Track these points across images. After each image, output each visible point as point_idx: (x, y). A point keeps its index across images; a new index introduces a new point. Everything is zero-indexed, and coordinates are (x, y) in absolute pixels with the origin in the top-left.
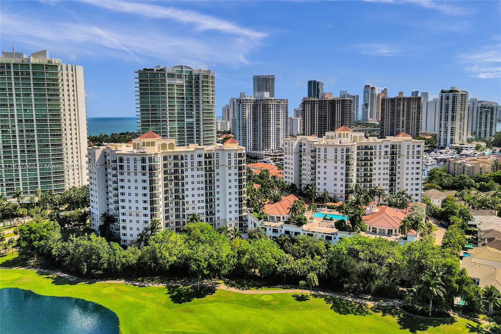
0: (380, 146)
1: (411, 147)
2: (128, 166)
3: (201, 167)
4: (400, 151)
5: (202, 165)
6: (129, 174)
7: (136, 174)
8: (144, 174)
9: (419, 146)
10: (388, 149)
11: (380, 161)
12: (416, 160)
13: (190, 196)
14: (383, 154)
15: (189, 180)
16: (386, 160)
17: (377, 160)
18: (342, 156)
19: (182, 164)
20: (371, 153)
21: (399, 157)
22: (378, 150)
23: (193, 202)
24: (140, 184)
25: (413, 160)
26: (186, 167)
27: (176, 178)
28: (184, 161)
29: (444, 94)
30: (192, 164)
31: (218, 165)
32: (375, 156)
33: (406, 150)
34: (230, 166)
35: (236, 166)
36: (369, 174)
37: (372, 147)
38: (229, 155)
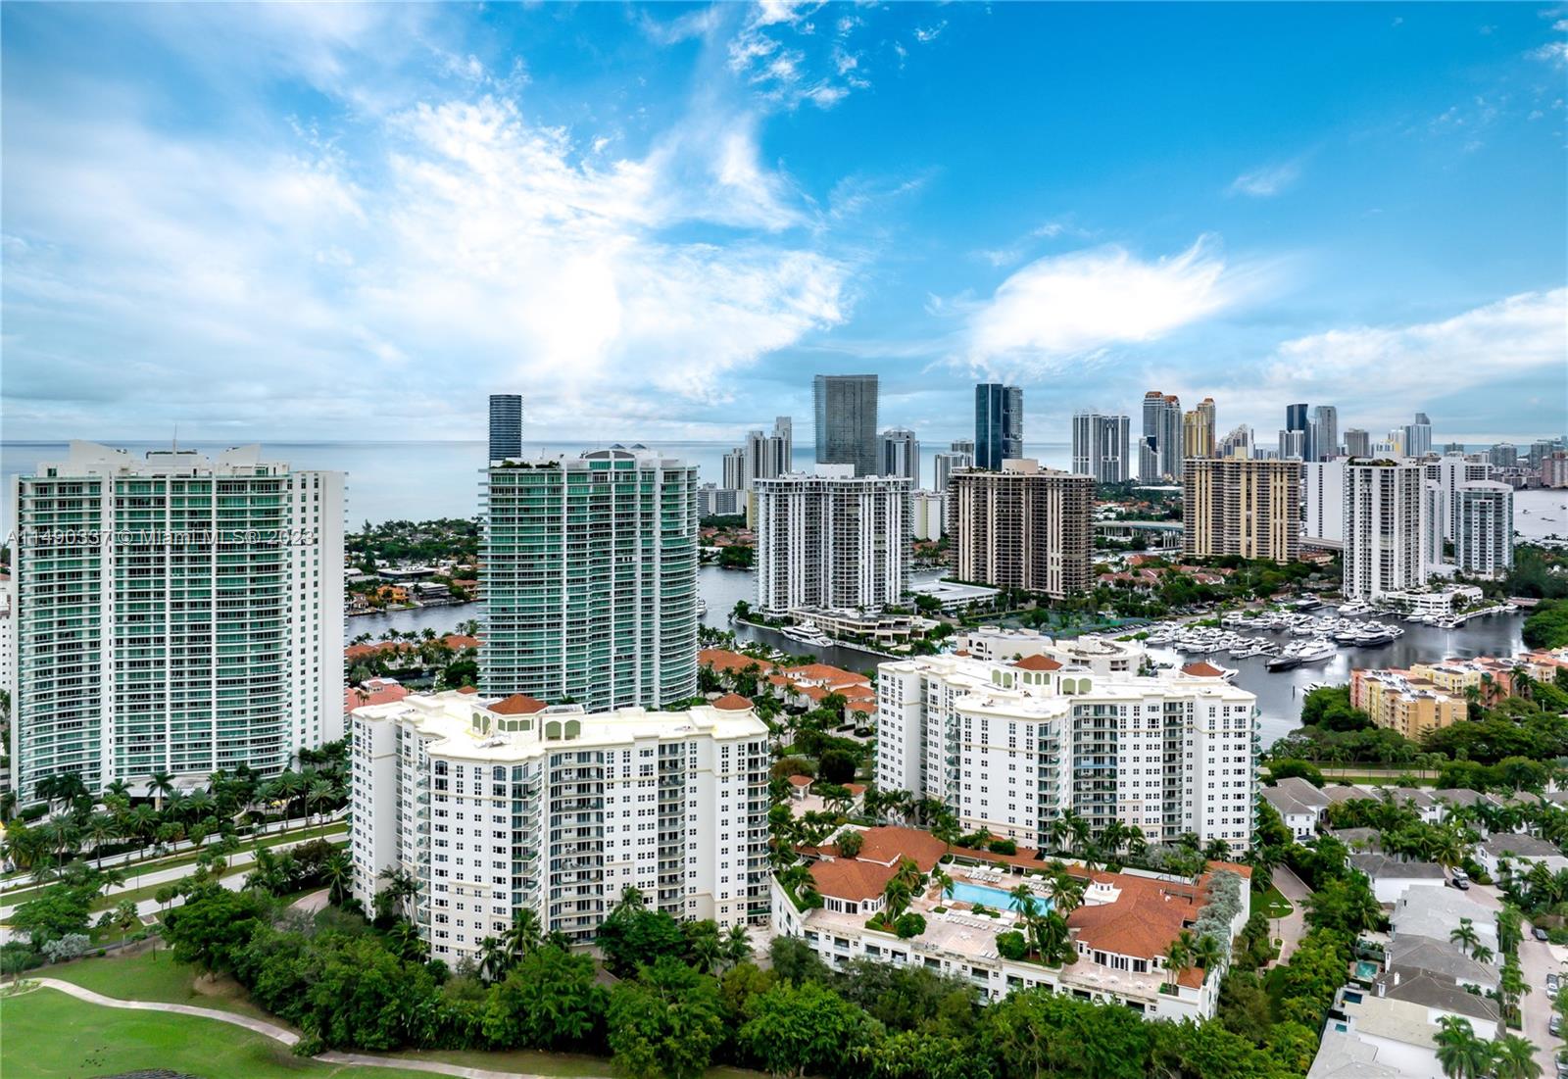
0: (1137, 708)
1: (1219, 712)
2: (460, 784)
3: (649, 777)
4: (1190, 718)
5: (652, 773)
6: (460, 800)
7: (478, 802)
8: (499, 804)
9: (1241, 710)
10: (1159, 715)
11: (1137, 742)
12: (1233, 741)
13: (618, 859)
14: (1144, 726)
15: (618, 807)
16: (1154, 741)
17: (1129, 740)
18: (1030, 742)
19: (600, 772)
20: (1113, 723)
21: (1190, 731)
22: (1130, 718)
23: (626, 871)
24: (488, 826)
25: (1226, 741)
26: (610, 780)
27: (582, 803)
28: (605, 766)
29: (1357, 469)
30: (627, 772)
31: (693, 771)
32: (1124, 730)
33: (1207, 718)
34: (725, 775)
35: (741, 773)
36: (1107, 772)
37: (1114, 709)
38: (725, 749)
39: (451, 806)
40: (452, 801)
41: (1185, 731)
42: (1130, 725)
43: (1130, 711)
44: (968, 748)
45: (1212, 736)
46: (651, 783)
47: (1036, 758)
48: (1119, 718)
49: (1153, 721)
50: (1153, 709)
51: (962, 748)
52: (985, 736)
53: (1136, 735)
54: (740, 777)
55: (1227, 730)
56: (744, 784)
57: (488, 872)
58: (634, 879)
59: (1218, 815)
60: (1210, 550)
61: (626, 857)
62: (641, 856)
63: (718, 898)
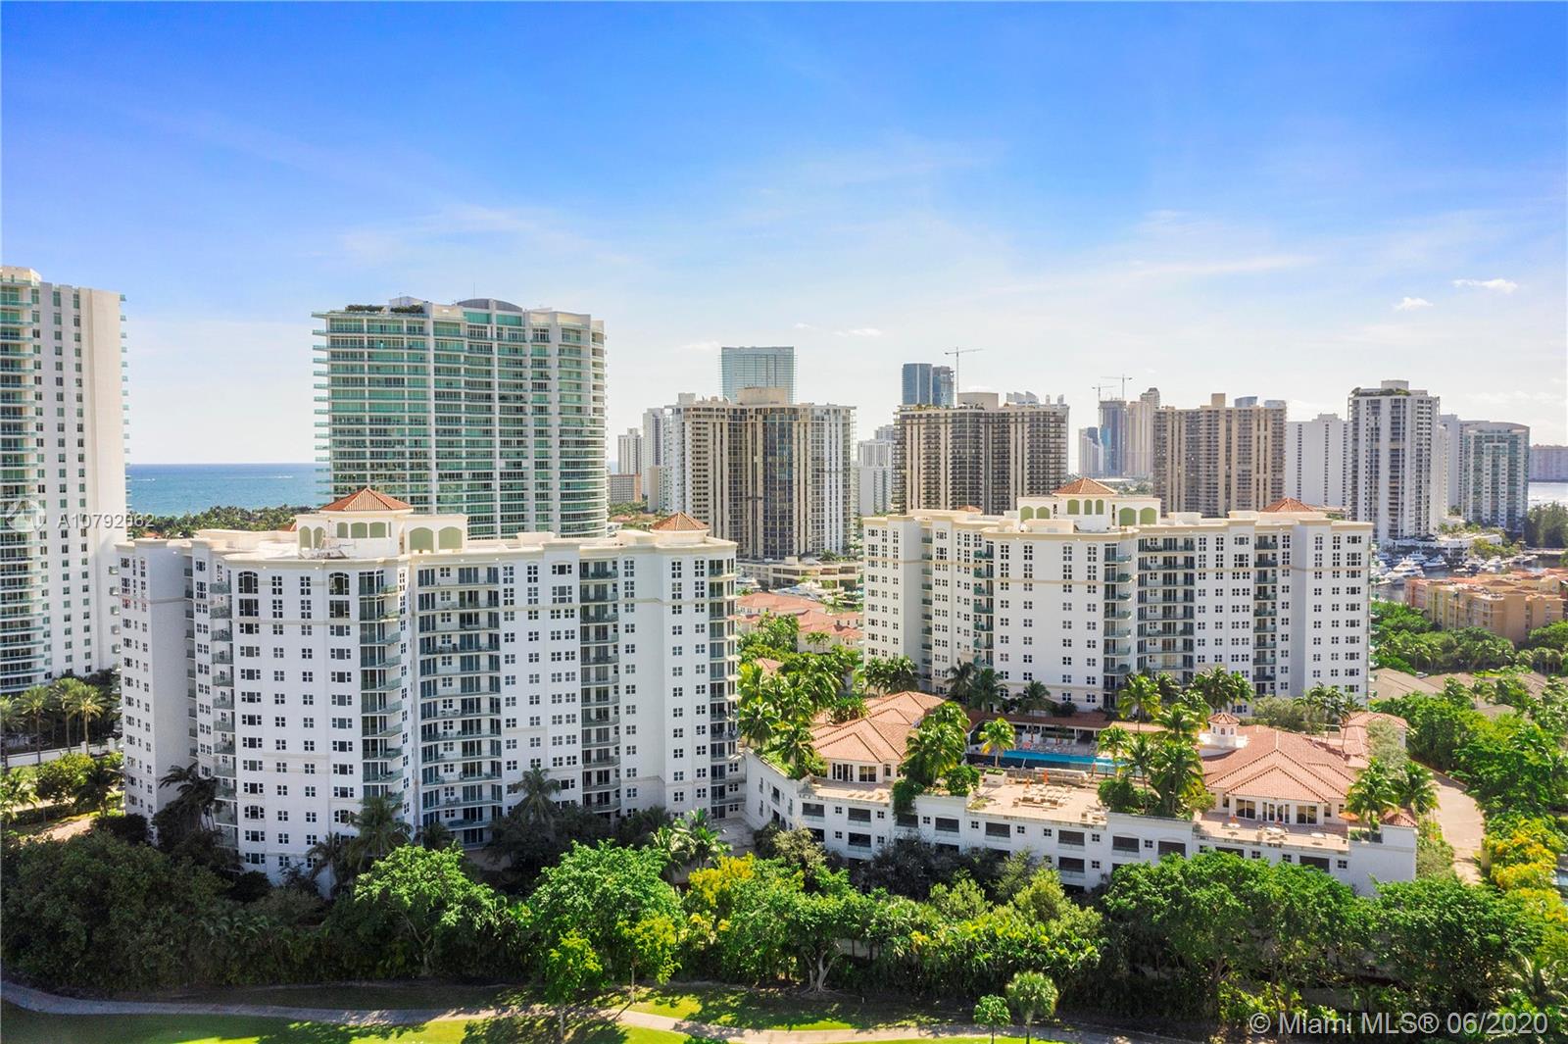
0: (1220, 541)
2: (277, 605)
3: (567, 605)
4: (1286, 555)
5: (570, 600)
6: (278, 630)
8: (340, 631)
9: (1354, 540)
10: (1250, 552)
11: (1219, 584)
12: (1345, 582)
13: (523, 723)
14: (1229, 564)
15: (521, 648)
16: (1241, 584)
17: (1209, 584)
18: (1092, 569)
19: (493, 598)
20: (1189, 562)
21: (1286, 573)
22: (1211, 553)
23: (535, 742)
24: (323, 666)
25: (1336, 583)
26: (509, 608)
27: (468, 642)
28: (500, 587)
29: (1363, 400)
30: (533, 596)
31: (630, 600)
32: (1202, 570)
33: (1311, 552)
34: (677, 602)
35: (700, 600)
36: (1180, 627)
37: (1189, 545)
38: (676, 566)
39: (264, 639)
40: (266, 629)
41: (1279, 573)
42: (1211, 563)
43: (1211, 544)
44: (1005, 586)
45: (1318, 575)
46: (569, 614)
47: (1101, 590)
48: (1196, 554)
49: (1241, 557)
50: (1242, 541)
51: (997, 586)
52: (1028, 568)
53: (1219, 576)
54: (699, 608)
55: (1336, 568)
56: (704, 618)
57: (325, 735)
58: (547, 754)
61: (535, 721)
62: (557, 720)
63: (669, 779)
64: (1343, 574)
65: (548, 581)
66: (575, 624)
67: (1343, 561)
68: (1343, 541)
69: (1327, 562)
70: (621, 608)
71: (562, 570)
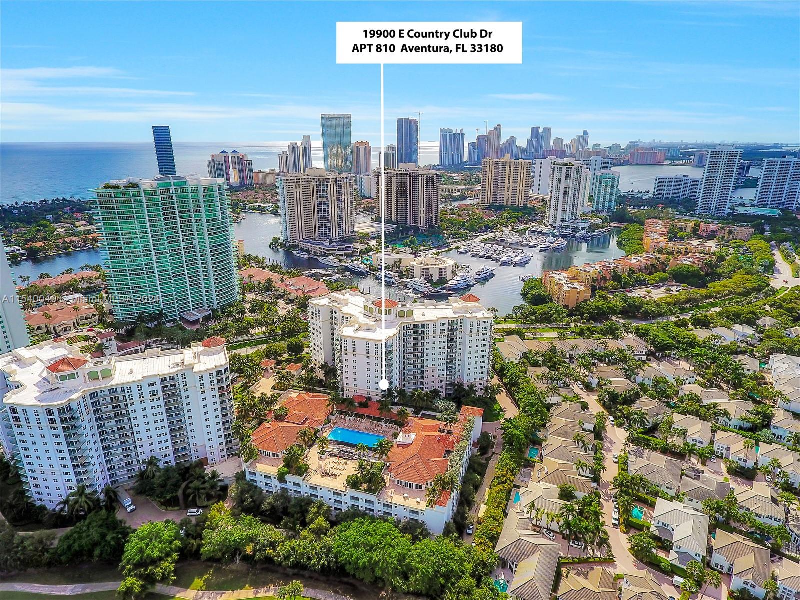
0: (435, 325)
1: (475, 324)
2: (27, 419)
3: (157, 397)
4: (461, 327)
5: (158, 395)
6: (30, 428)
7: (41, 428)
8: (54, 428)
9: (485, 322)
10: (446, 327)
11: (434, 340)
12: (481, 337)
13: (145, 439)
14: (438, 333)
15: (139, 414)
16: (443, 339)
17: (431, 340)
18: (377, 352)
19: (125, 398)
20: (423, 333)
21: (461, 332)
22: (431, 329)
23: (151, 444)
24: (50, 440)
25: (478, 338)
26: (132, 401)
27: (117, 414)
28: (127, 394)
29: (557, 167)
30: (141, 396)
31: (185, 388)
32: (428, 336)
33: (469, 328)
34: (203, 390)
35: (213, 387)
36: (420, 355)
37: (423, 326)
38: (201, 378)
39: (25, 430)
40: (25, 427)
41: (458, 333)
42: (431, 333)
43: (431, 326)
44: (346, 354)
45: (471, 336)
46: (158, 399)
47: (380, 359)
48: (426, 330)
49: (443, 330)
50: (443, 324)
51: (344, 354)
52: (354, 349)
53: (434, 337)
54: (213, 390)
55: (478, 333)
56: (216, 393)
57: (57, 463)
58: (157, 447)
59: (473, 371)
60: (492, 201)
61: (150, 437)
62: (159, 436)
63: (208, 449)
64: (481, 335)
65: (147, 390)
66: (162, 402)
67: (481, 330)
68: (482, 323)
69: (475, 331)
70: (182, 391)
71: (152, 385)
